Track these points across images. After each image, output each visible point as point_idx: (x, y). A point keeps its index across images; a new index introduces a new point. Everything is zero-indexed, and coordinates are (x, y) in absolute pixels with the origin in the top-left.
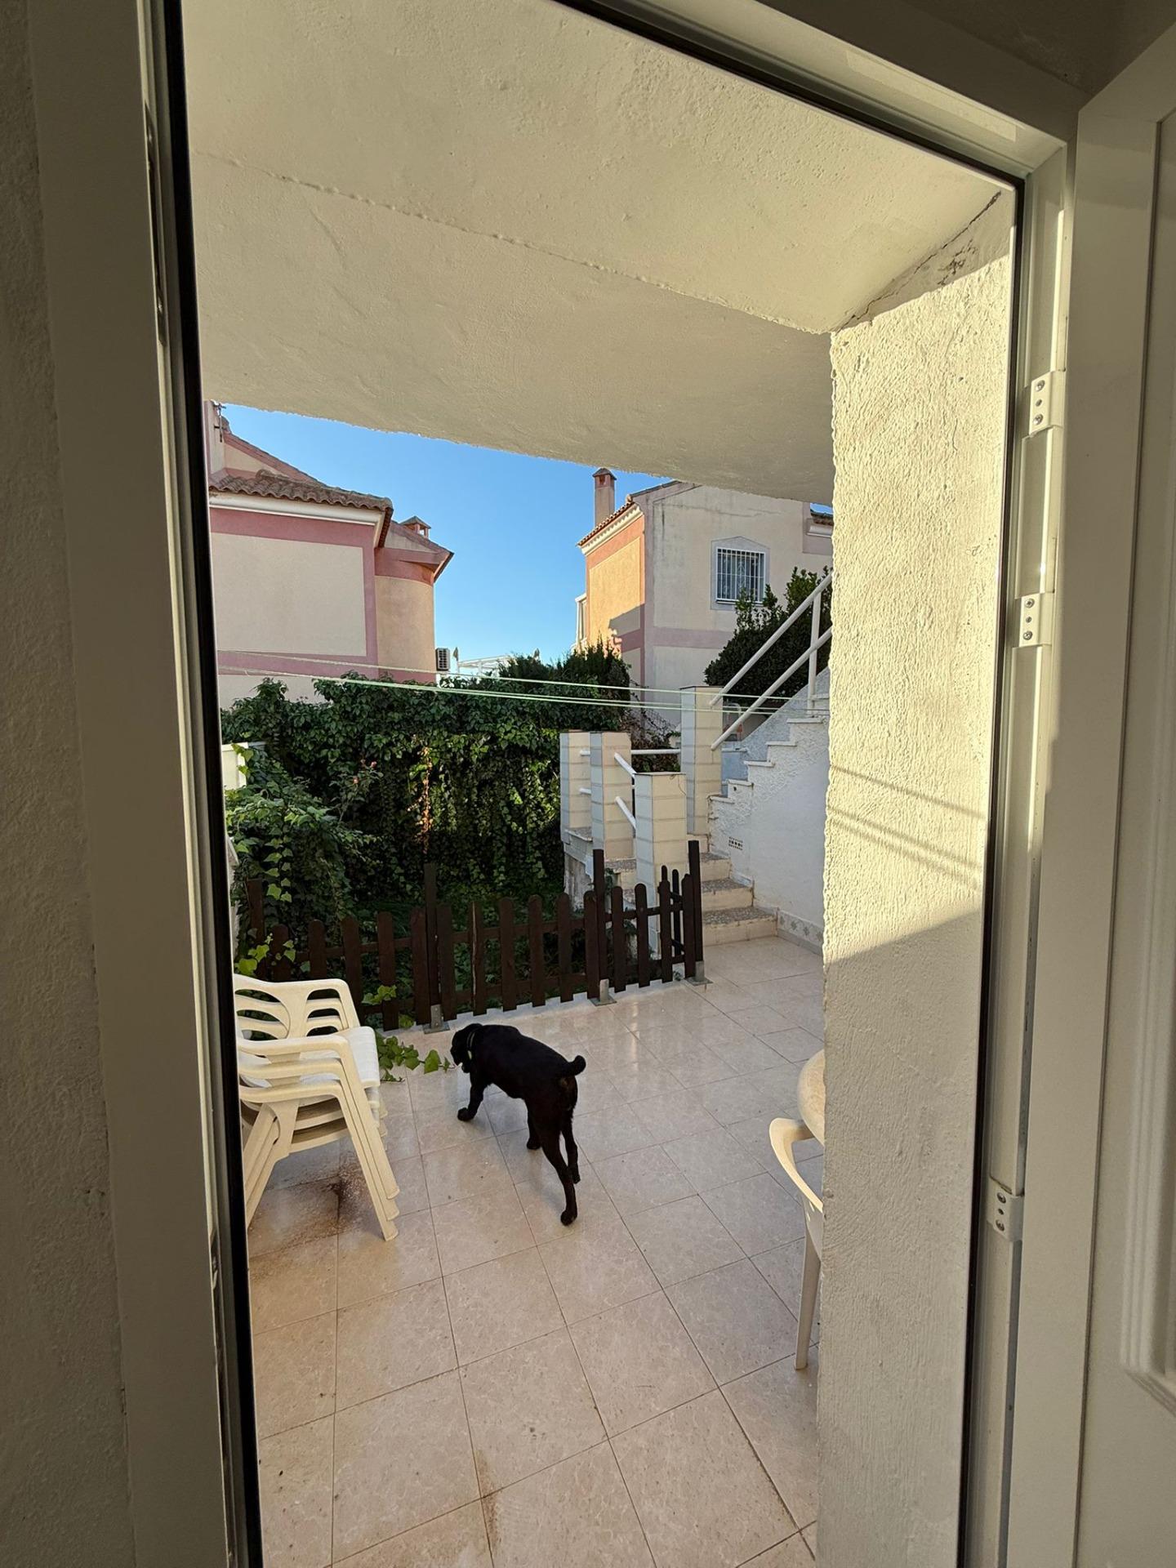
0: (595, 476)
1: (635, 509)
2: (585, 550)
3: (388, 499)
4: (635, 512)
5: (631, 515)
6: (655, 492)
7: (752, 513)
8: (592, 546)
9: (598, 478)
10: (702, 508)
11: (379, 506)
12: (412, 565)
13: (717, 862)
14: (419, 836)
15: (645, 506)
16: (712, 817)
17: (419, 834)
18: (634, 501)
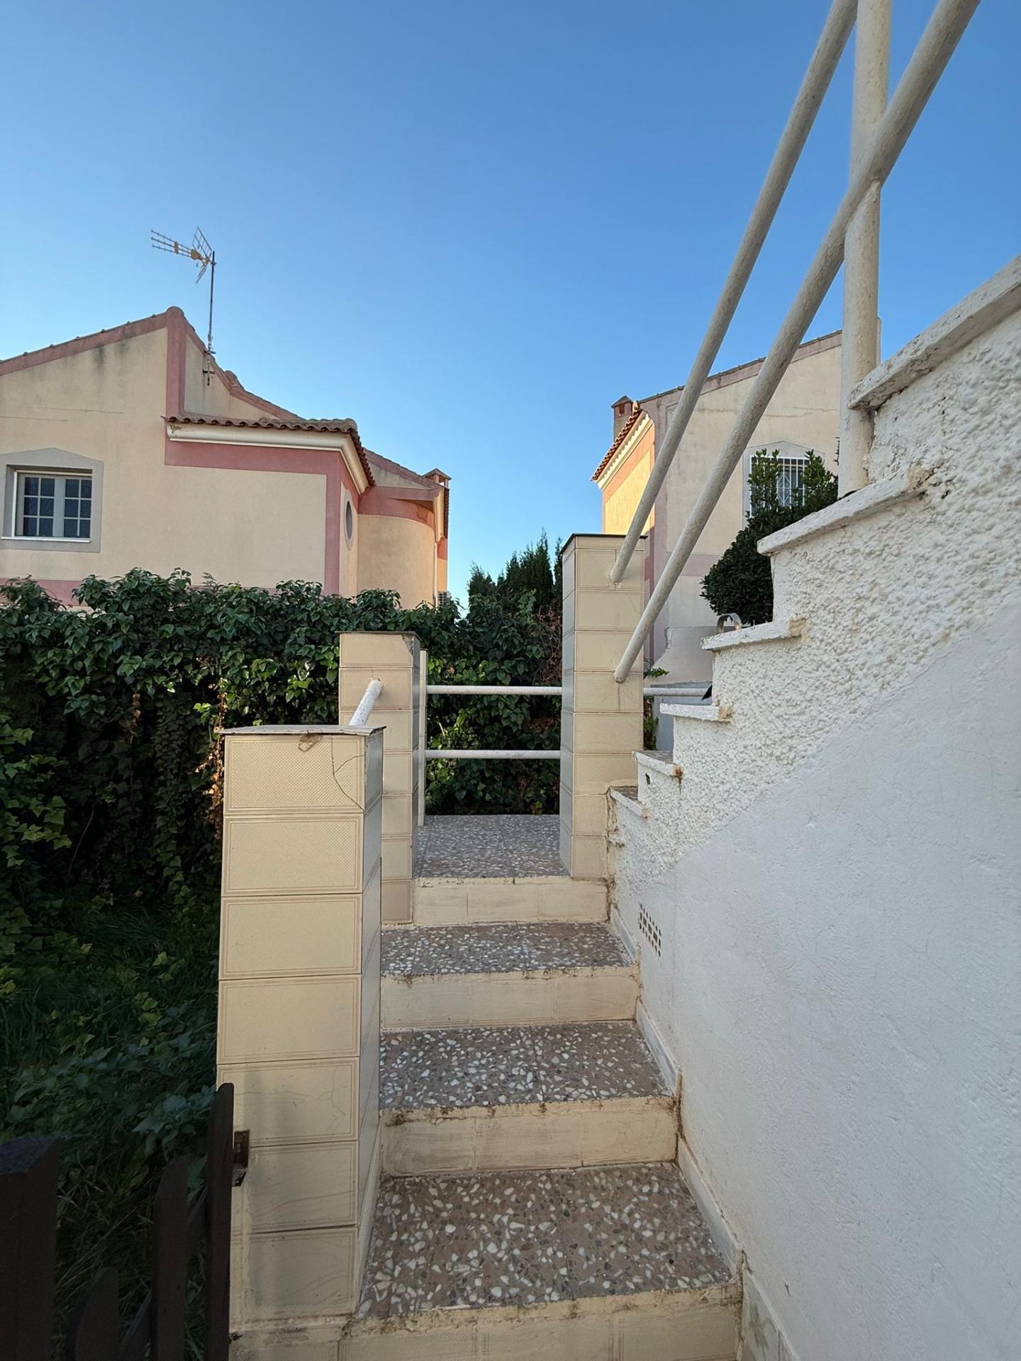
0: (614, 407)
1: (644, 418)
2: (600, 484)
3: (352, 420)
4: (644, 422)
5: (641, 428)
6: (669, 396)
7: (799, 412)
8: (607, 476)
9: (617, 408)
10: (731, 411)
11: (341, 428)
12: (405, 502)
13: (599, 971)
14: (211, 812)
15: (656, 413)
16: (614, 838)
17: (211, 808)
18: (641, 408)
